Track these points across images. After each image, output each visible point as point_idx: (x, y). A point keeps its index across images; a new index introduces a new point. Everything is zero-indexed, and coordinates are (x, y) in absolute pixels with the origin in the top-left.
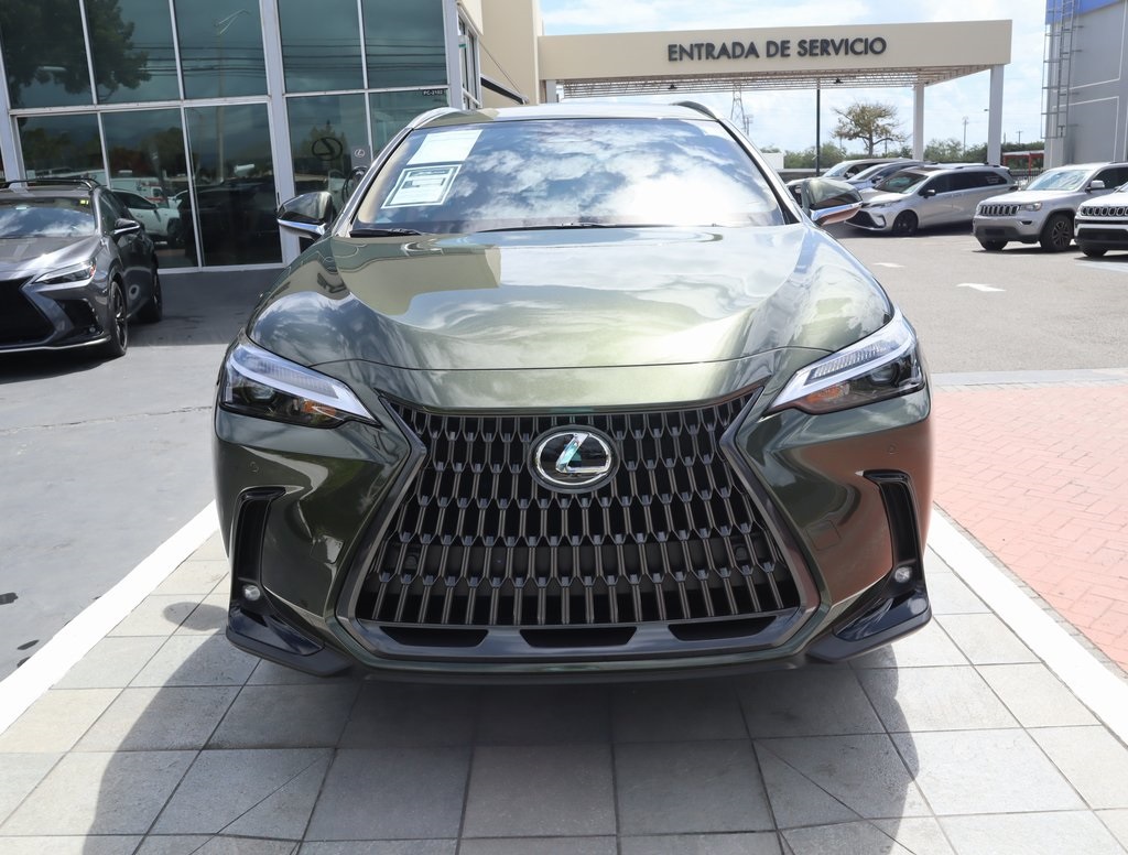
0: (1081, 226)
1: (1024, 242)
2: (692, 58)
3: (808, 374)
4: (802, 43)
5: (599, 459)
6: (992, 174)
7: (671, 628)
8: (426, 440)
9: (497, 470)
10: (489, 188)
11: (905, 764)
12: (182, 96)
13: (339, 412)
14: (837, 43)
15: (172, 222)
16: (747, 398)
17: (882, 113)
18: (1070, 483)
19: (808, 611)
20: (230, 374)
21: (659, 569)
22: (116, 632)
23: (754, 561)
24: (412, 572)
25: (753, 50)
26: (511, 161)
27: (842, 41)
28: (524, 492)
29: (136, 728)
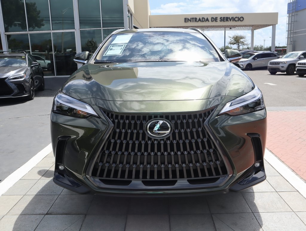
0: (297, 68)
1: (282, 72)
2: (191, 22)
3: (230, 104)
4: (221, 18)
5: (167, 129)
6: (273, 54)
7: (188, 181)
8: (114, 122)
9: (135, 131)
10: (134, 53)
11: (259, 223)
12: (51, 29)
13: (88, 113)
14: (230, 18)
15: (49, 64)
16: (212, 111)
17: (242, 38)
18: (300, 138)
19: (230, 176)
20: (56, 102)
21: (185, 163)
22: (23, 178)
23: (214, 160)
24: (109, 162)
25: (207, 20)
26: (141, 45)
27: (232, 17)
28: (144, 139)
29: (26, 208)
